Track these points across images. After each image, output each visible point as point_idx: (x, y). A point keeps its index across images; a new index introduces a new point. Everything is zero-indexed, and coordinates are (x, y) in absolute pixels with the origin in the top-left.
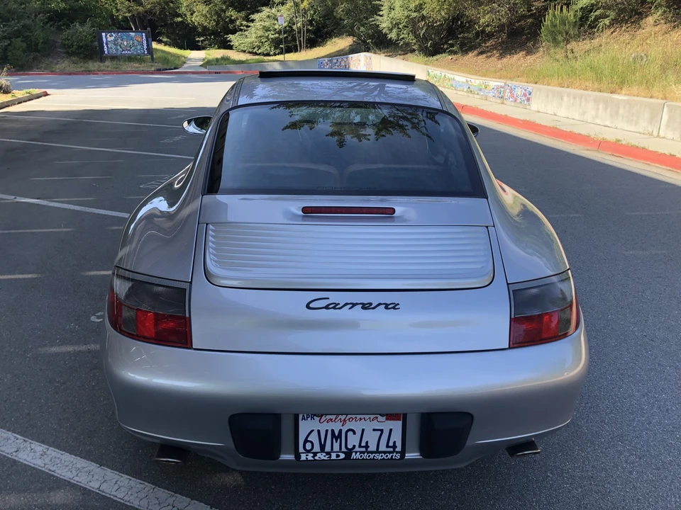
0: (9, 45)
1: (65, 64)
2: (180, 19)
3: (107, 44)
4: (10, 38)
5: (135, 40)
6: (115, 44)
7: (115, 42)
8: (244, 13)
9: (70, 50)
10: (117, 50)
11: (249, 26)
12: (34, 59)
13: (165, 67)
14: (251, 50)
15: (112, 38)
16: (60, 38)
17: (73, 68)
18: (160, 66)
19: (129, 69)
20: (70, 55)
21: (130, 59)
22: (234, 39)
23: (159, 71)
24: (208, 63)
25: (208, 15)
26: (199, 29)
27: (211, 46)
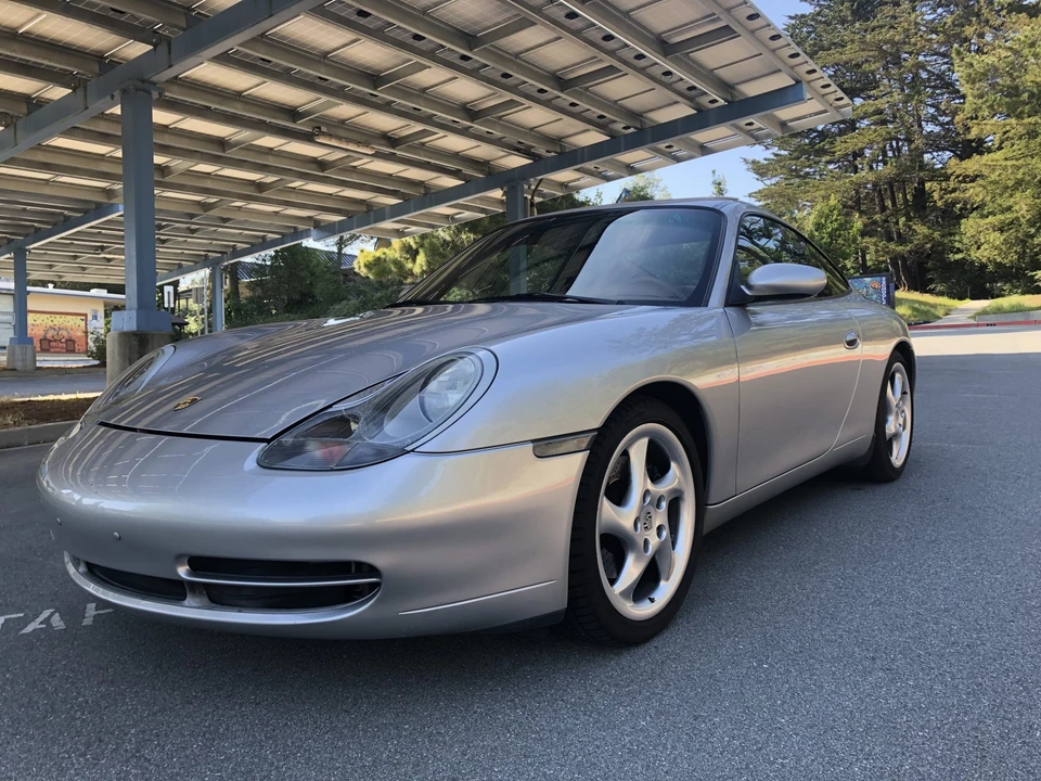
2: (958, 256)
5: (869, 287)
13: (912, 321)
25: (1003, 247)
26: (991, 268)
27: (1011, 292)
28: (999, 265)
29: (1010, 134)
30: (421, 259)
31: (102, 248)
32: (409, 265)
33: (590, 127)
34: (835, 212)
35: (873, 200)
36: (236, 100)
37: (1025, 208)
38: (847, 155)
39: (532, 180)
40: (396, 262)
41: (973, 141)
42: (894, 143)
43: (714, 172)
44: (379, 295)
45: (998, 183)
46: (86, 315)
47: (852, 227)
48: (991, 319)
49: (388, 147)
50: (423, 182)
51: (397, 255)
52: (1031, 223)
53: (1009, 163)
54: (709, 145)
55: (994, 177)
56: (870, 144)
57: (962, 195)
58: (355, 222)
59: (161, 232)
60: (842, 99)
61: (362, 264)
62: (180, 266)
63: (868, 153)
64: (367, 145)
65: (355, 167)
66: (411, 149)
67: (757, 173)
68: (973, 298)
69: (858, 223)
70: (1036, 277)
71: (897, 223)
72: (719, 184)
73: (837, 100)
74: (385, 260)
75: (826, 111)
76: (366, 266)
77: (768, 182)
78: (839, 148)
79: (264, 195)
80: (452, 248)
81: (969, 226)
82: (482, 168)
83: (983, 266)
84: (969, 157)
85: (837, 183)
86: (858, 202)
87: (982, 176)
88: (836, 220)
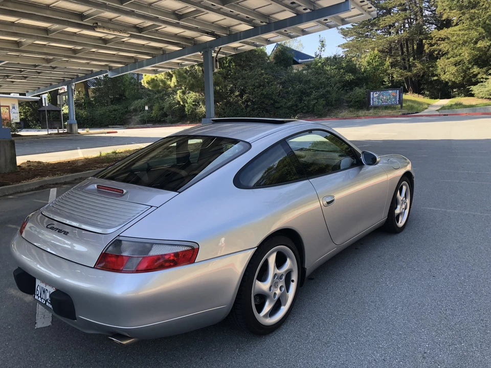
0: (316, 103)
1: (345, 113)
2: (436, 78)
3: (373, 99)
4: (317, 99)
5: (391, 95)
6: (378, 99)
7: (378, 98)
8: (485, 68)
9: (350, 104)
10: (379, 102)
11: (488, 79)
12: (329, 110)
13: (410, 112)
14: (488, 97)
15: (377, 95)
16: (346, 97)
17: (350, 115)
18: (405, 111)
19: (384, 114)
20: (350, 107)
21: (386, 107)
22: (475, 89)
23: (404, 115)
24: (443, 108)
25: (456, 73)
26: (450, 84)
27: (459, 95)
28: (454, 83)
29: (462, 18)
30: (174, 79)
31: (8, 76)
32: (169, 82)
33: (242, 22)
34: (377, 57)
35: (397, 49)
36: (47, 9)
37: (467, 55)
38: (386, 26)
39: (216, 48)
40: (162, 81)
41: (444, 20)
42: (409, 20)
43: (320, 36)
44: (156, 96)
45: (455, 42)
46: (9, 107)
47: (385, 64)
48: (446, 112)
49: (137, 33)
50: (162, 48)
51: (163, 78)
52: (470, 63)
53: (461, 33)
54: (306, 30)
55: (453, 39)
56: (397, 21)
57: (438, 47)
58: (129, 68)
59: (36, 68)
60: (371, 7)
61: (145, 82)
62: (51, 84)
63: (397, 24)
64: (125, 32)
65: (123, 41)
66: (150, 33)
67: (343, 35)
68: (441, 98)
69: (388, 61)
70: (470, 89)
71: (409, 60)
72: (323, 42)
73: (369, 8)
74: (157, 80)
75: (362, 14)
76: (147, 83)
77: (348, 39)
78: (382, 23)
79: (77, 55)
80: (190, 74)
81: (441, 63)
82: (190, 41)
83: (447, 83)
84: (442, 29)
85: (380, 41)
86: (391, 49)
87: (448, 38)
88: (377, 61)
